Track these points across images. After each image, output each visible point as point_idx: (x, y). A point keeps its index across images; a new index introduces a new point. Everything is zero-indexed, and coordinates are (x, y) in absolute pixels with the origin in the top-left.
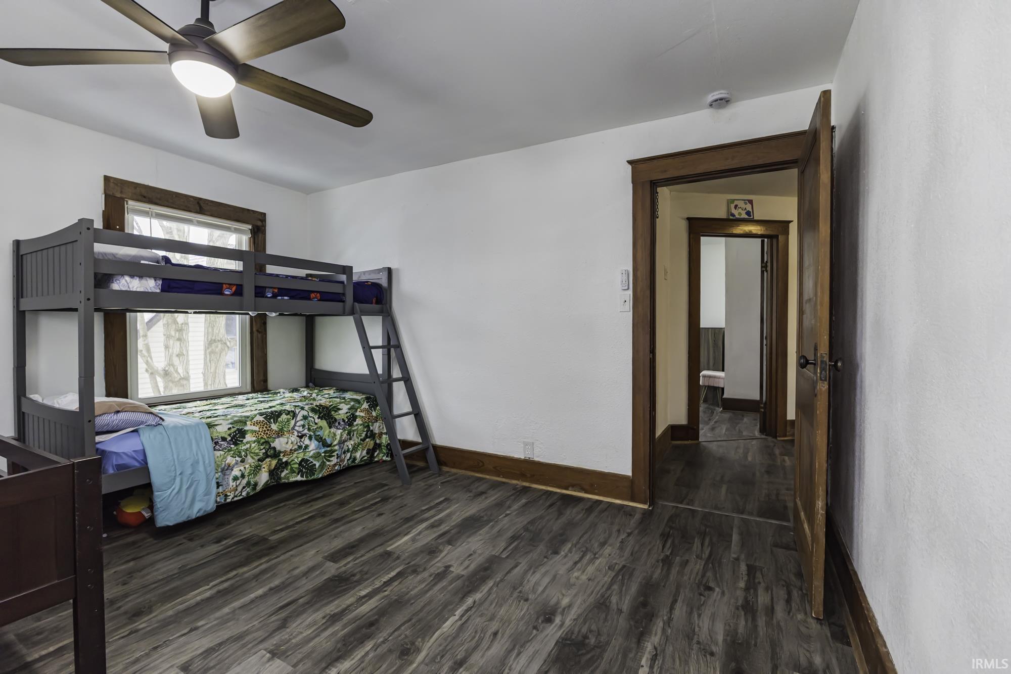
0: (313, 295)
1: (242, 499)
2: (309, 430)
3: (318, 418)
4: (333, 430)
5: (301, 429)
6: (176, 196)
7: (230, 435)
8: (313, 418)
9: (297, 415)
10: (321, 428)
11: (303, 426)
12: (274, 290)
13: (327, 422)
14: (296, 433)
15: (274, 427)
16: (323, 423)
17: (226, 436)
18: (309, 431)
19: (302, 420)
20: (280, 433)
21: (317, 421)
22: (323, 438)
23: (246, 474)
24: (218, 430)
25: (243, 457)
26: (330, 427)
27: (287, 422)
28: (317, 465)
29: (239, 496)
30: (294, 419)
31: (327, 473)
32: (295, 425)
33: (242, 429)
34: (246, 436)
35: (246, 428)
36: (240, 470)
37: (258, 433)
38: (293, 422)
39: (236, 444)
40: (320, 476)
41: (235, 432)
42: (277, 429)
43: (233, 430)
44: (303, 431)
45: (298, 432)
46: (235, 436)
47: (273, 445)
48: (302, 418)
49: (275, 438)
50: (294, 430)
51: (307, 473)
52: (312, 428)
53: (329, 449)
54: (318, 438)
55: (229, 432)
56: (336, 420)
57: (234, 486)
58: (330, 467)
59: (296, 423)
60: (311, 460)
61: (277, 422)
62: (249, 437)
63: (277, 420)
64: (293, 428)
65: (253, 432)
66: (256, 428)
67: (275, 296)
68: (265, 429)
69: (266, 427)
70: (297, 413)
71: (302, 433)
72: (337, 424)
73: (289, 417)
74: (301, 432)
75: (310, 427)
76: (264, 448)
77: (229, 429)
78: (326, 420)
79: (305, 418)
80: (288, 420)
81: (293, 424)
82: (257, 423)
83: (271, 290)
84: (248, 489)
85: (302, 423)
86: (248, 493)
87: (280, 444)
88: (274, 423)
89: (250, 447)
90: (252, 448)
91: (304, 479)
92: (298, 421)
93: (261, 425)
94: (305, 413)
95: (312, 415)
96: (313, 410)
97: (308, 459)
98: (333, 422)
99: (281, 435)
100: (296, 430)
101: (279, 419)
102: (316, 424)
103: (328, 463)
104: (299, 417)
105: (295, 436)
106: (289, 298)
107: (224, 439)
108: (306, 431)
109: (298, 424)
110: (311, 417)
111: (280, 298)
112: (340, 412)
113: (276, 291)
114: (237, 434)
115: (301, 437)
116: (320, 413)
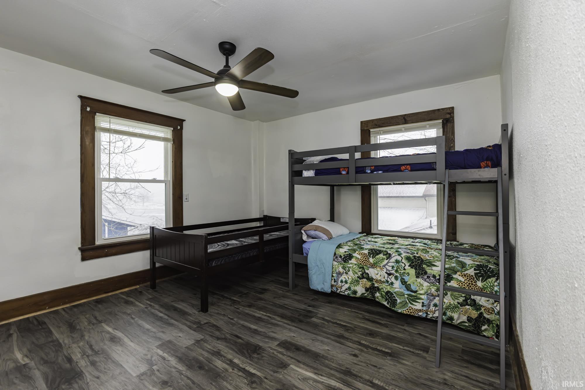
0: (403, 168)
1: (344, 295)
2: (396, 271)
3: (409, 266)
4: (419, 280)
5: (390, 268)
6: (392, 119)
7: (344, 255)
8: (405, 264)
9: (392, 258)
10: (408, 274)
11: (393, 267)
12: (372, 168)
13: (416, 272)
14: (385, 270)
15: (371, 260)
16: (412, 272)
17: (342, 255)
18: (396, 273)
19: (394, 262)
20: (373, 266)
21: (407, 267)
22: (408, 283)
23: (349, 282)
24: (340, 251)
25: (347, 271)
26: (417, 277)
27: (382, 260)
28: (399, 301)
29: (343, 293)
30: (388, 260)
31: (407, 313)
32: (387, 264)
33: (352, 254)
34: (352, 259)
35: (354, 255)
36: (345, 278)
37: (359, 260)
38: (386, 262)
39: (345, 262)
40: (400, 311)
41: (347, 255)
42: (372, 262)
43: (347, 253)
44: (391, 271)
45: (387, 270)
46: (346, 257)
47: (367, 271)
48: (395, 261)
49: (369, 267)
50: (385, 267)
51: (391, 302)
52: (400, 271)
53: (413, 294)
54: (403, 281)
55: (344, 254)
56: (426, 273)
57: (341, 285)
58: (412, 309)
59: (388, 263)
60: (395, 295)
61: (374, 258)
62: (353, 261)
63: (375, 256)
64: (384, 266)
65: (356, 258)
66: (359, 257)
67: (372, 172)
68: (364, 259)
69: (366, 258)
70: (392, 256)
71: (391, 272)
72: (426, 277)
73: (385, 257)
74: (390, 270)
75: (399, 270)
76: (361, 271)
77: (345, 252)
78: (416, 269)
79: (397, 262)
80: (383, 259)
81: (385, 263)
82: (361, 254)
83: (370, 168)
84: (349, 292)
85: (393, 264)
86: (348, 294)
87: (372, 272)
88: (372, 257)
89: (353, 266)
90: (353, 268)
91: (388, 306)
92: (390, 262)
93: (363, 256)
94: (399, 258)
95: (405, 262)
96: (408, 259)
97: (393, 293)
98: (422, 274)
99: (374, 267)
100: (386, 268)
101: (377, 256)
102: (405, 269)
103: (410, 305)
104: (393, 260)
105: (384, 272)
106: (382, 172)
107: (341, 257)
108: (393, 272)
109: (389, 264)
110: (403, 263)
111: (376, 172)
112: (434, 268)
113: (373, 168)
114: (348, 256)
115: (389, 274)
116: (413, 263)
